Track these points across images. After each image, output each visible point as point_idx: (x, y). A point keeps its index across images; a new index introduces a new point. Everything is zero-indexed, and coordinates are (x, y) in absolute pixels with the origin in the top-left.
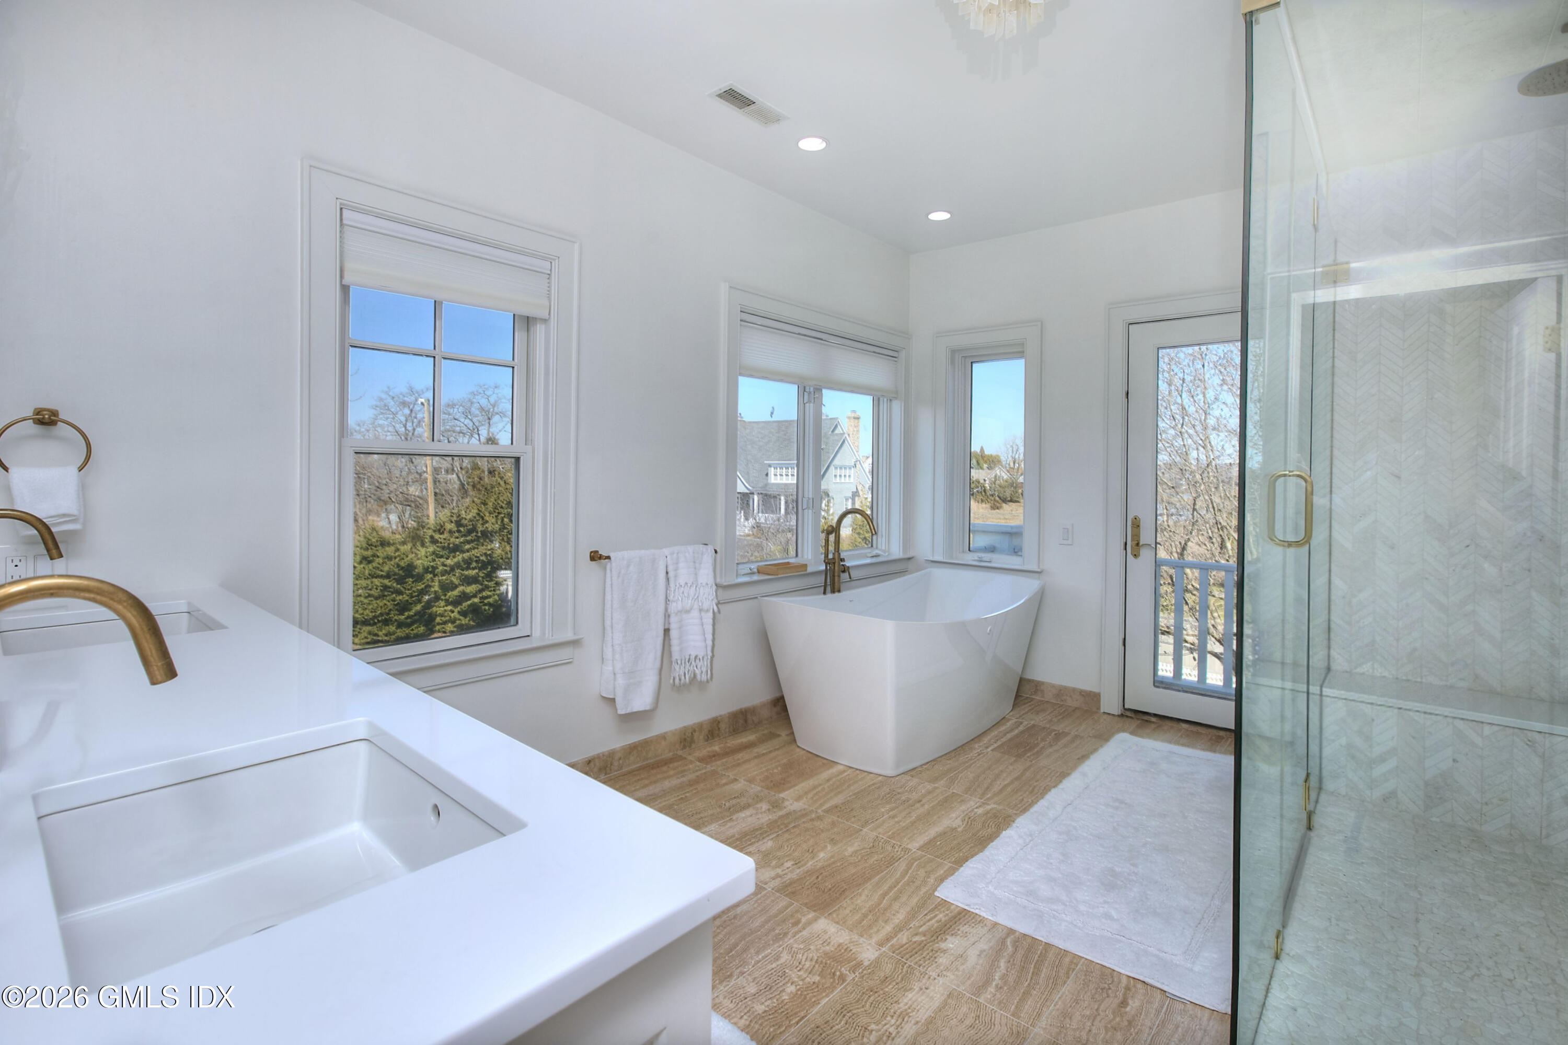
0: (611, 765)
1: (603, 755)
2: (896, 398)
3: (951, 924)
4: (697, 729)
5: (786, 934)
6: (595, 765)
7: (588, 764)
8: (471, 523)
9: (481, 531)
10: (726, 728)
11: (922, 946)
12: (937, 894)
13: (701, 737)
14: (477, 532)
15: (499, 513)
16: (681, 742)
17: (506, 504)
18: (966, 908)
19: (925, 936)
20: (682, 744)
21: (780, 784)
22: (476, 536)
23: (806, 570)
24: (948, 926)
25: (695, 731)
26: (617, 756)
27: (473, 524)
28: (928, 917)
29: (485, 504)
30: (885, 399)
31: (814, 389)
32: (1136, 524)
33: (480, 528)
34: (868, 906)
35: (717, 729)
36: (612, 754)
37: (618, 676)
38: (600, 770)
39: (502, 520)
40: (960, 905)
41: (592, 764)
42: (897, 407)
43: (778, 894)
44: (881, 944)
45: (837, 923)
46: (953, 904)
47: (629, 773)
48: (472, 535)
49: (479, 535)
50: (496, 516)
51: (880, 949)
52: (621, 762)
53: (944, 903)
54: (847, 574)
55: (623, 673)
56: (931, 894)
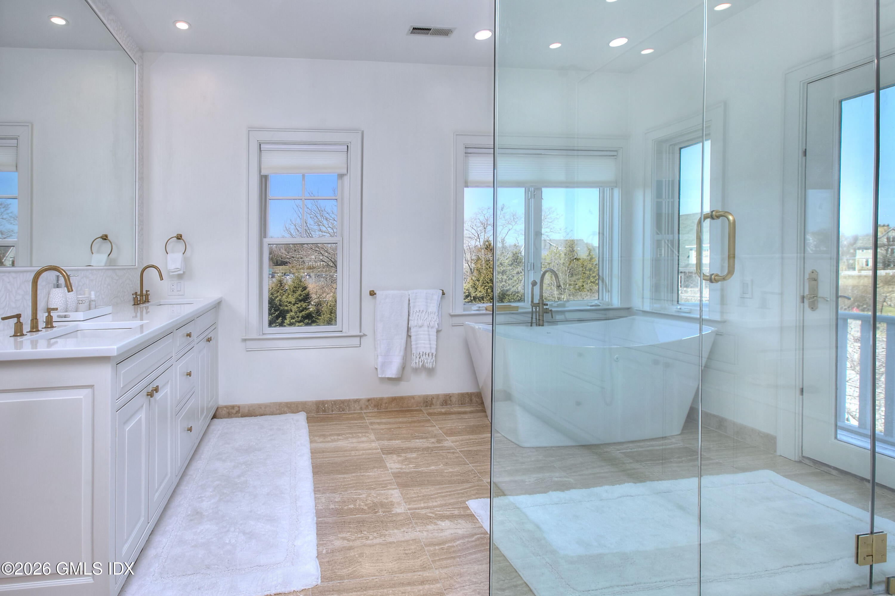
0: (381, 405)
1: (377, 399)
2: (616, 187)
3: (456, 517)
4: (435, 397)
5: (375, 489)
6: (372, 403)
7: (368, 401)
8: (468, 291)
9: (473, 297)
10: (456, 401)
11: (430, 518)
12: (467, 503)
13: (438, 403)
14: (471, 297)
15: (485, 286)
16: (424, 403)
17: (490, 281)
18: (474, 514)
19: (435, 515)
20: (425, 404)
21: (455, 433)
22: (471, 299)
23: (518, 311)
24: (454, 517)
25: (434, 398)
26: (385, 401)
27: (469, 292)
28: (448, 510)
29: (478, 281)
30: (608, 189)
31: (534, 189)
32: (814, 279)
33: (473, 295)
34: (425, 494)
35: (449, 400)
36: (381, 399)
37: (379, 357)
38: (375, 406)
39: (487, 290)
40: (472, 512)
41: (370, 402)
42: (617, 193)
43: (391, 475)
44: (409, 509)
45: (402, 494)
46: (470, 510)
47: (390, 411)
48: (468, 299)
49: (472, 298)
50: (484, 288)
51: (407, 510)
52: (387, 405)
53: (467, 508)
54: (550, 315)
55: (381, 355)
56: (464, 502)
